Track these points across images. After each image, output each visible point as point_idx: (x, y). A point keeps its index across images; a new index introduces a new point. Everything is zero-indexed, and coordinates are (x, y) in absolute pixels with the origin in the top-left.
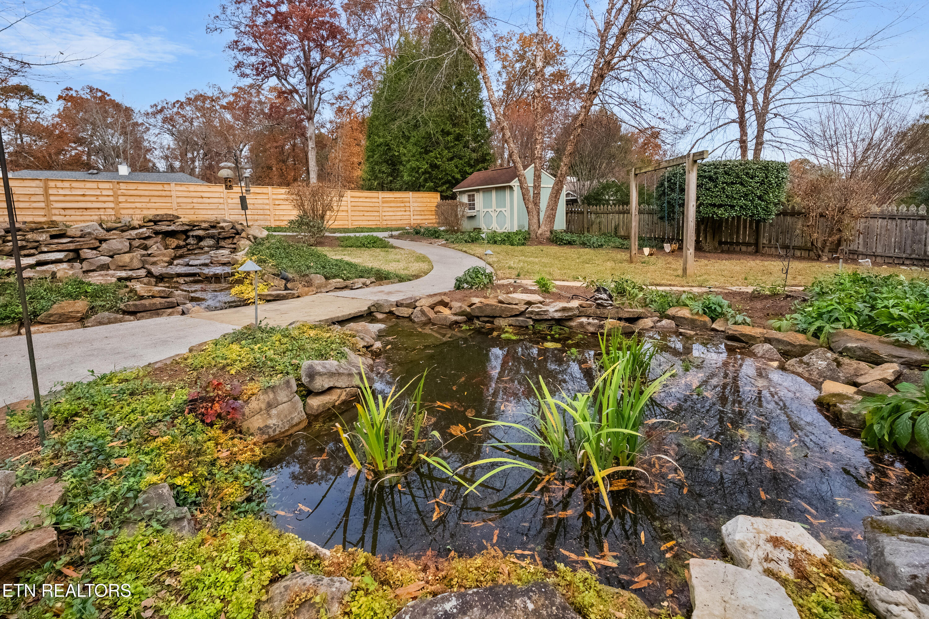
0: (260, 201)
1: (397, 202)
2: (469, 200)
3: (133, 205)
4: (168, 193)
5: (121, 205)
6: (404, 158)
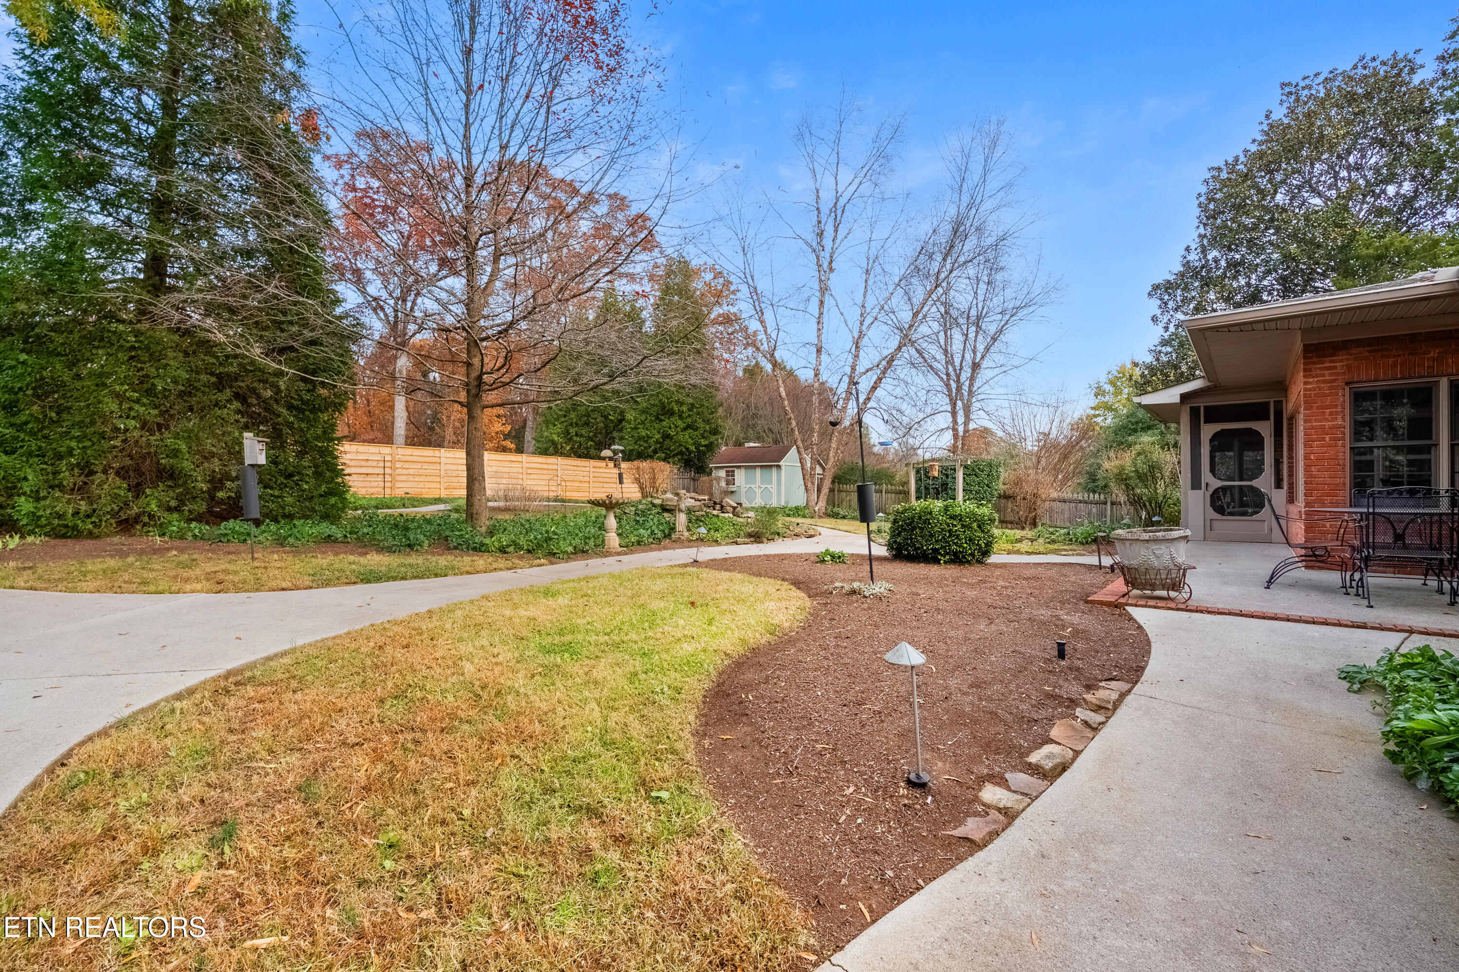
0: (515, 470)
3: (406, 472)
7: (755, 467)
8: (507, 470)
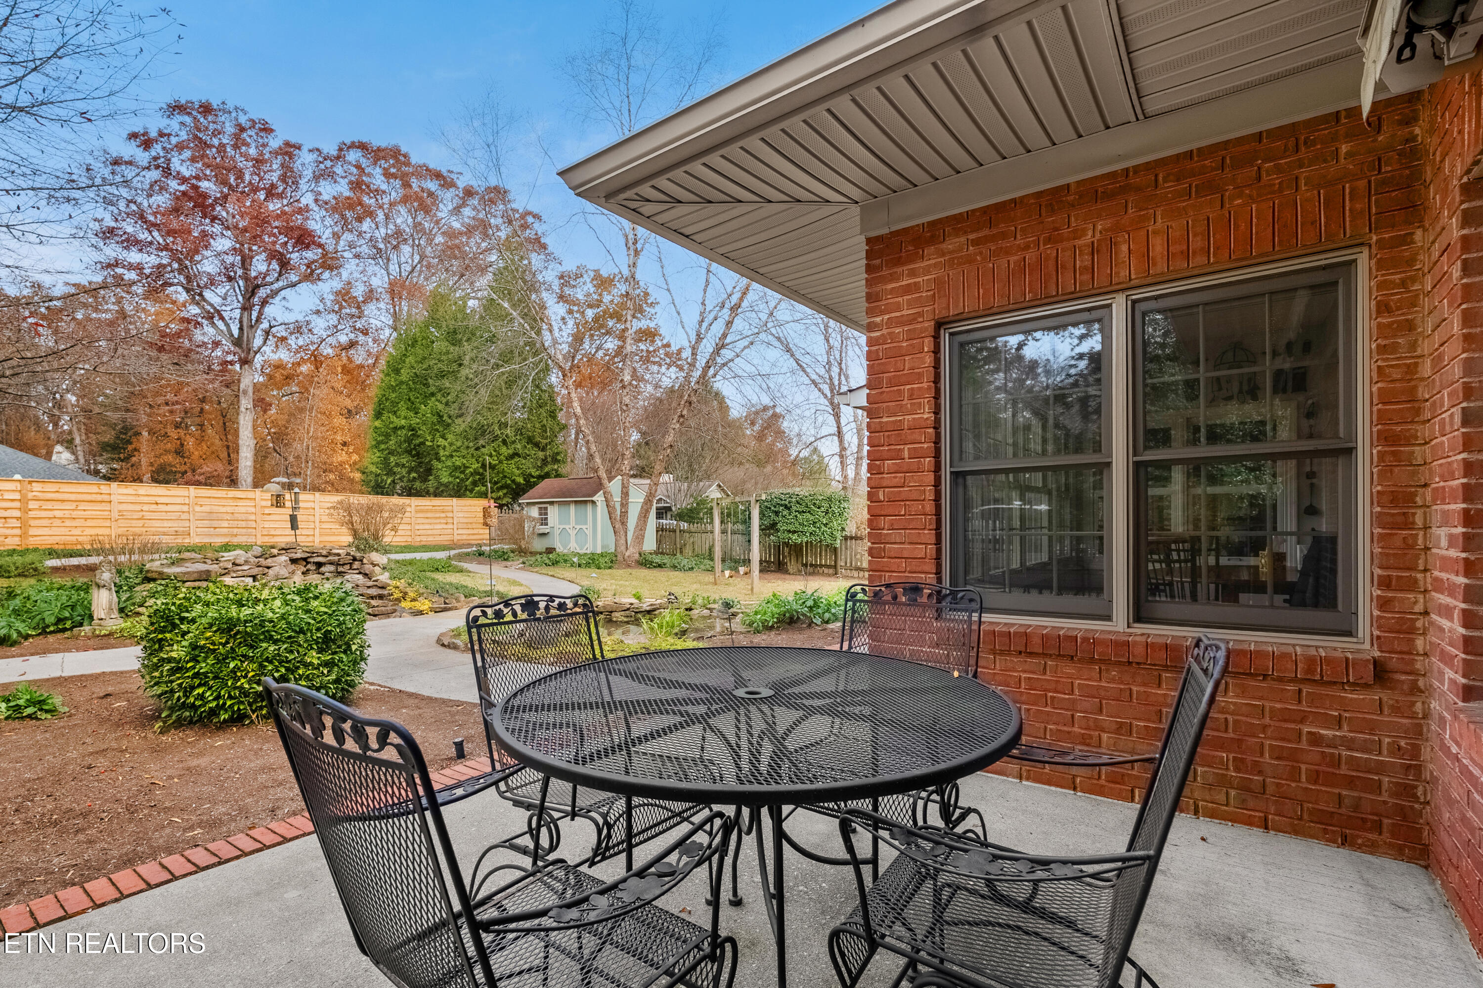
1: (436, 511)
2: (540, 514)
4: (106, 498)
5: (32, 514)
6: (442, 453)
7: (568, 503)
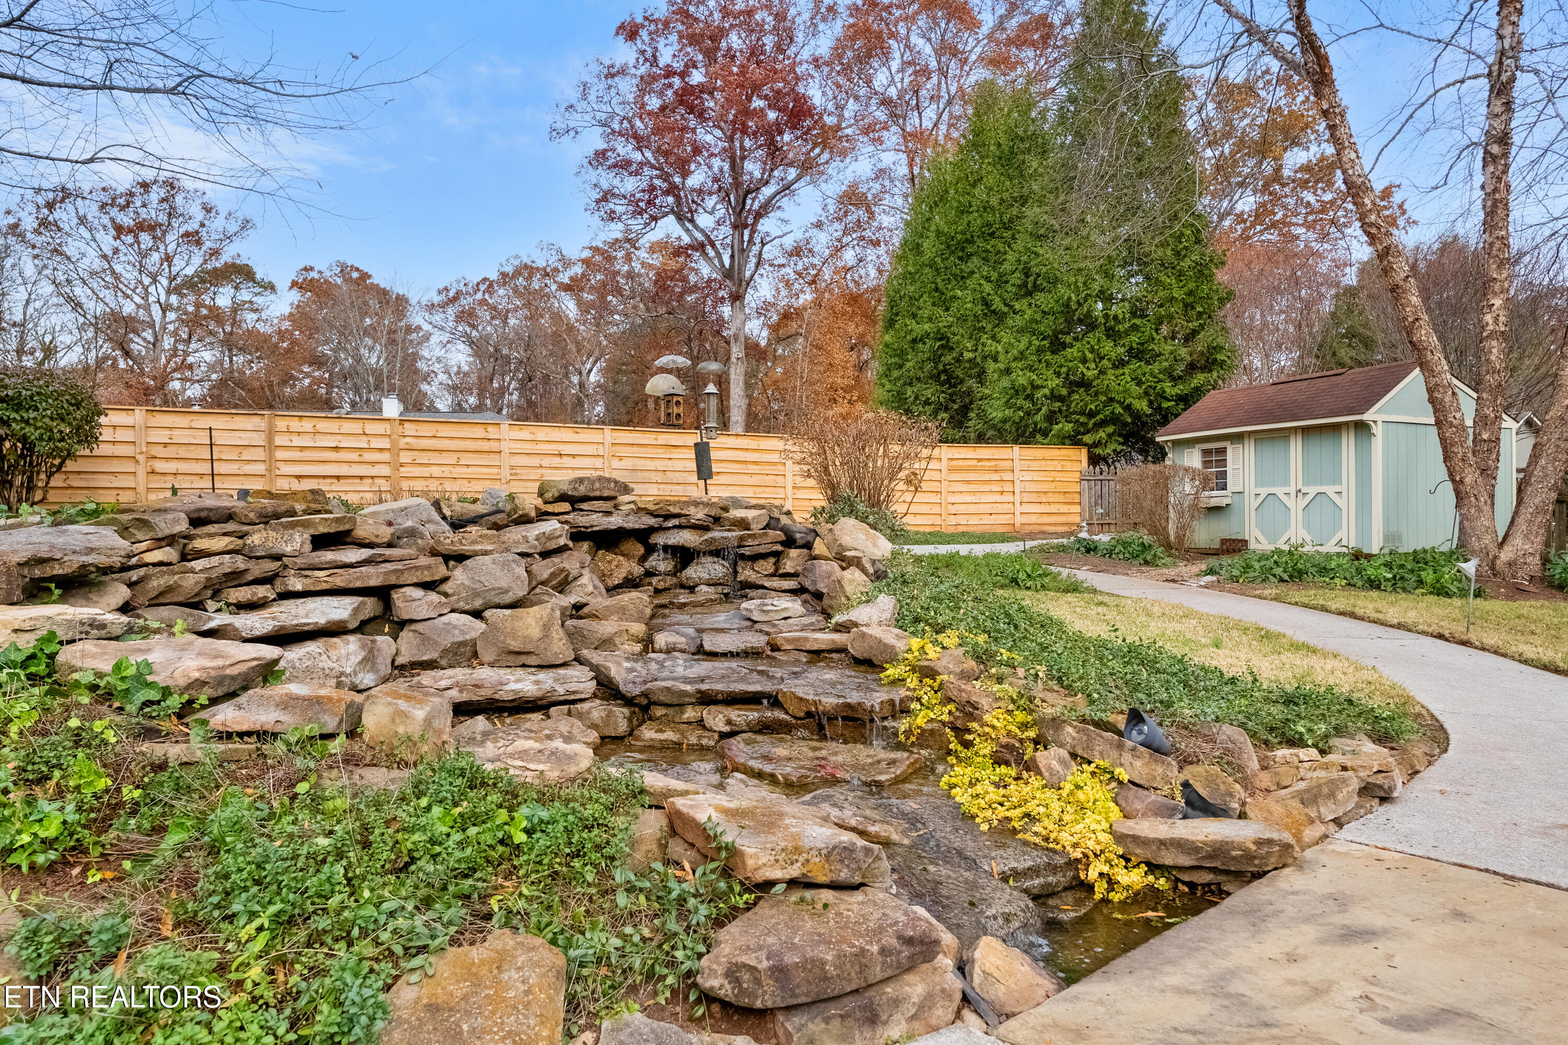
1: (983, 470)
2: (1206, 464)
3: (425, 472)
4: (493, 445)
5: (404, 471)
6: (991, 366)
7: (1284, 434)
8: (660, 465)
